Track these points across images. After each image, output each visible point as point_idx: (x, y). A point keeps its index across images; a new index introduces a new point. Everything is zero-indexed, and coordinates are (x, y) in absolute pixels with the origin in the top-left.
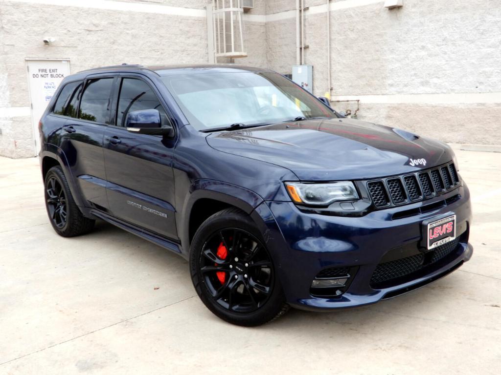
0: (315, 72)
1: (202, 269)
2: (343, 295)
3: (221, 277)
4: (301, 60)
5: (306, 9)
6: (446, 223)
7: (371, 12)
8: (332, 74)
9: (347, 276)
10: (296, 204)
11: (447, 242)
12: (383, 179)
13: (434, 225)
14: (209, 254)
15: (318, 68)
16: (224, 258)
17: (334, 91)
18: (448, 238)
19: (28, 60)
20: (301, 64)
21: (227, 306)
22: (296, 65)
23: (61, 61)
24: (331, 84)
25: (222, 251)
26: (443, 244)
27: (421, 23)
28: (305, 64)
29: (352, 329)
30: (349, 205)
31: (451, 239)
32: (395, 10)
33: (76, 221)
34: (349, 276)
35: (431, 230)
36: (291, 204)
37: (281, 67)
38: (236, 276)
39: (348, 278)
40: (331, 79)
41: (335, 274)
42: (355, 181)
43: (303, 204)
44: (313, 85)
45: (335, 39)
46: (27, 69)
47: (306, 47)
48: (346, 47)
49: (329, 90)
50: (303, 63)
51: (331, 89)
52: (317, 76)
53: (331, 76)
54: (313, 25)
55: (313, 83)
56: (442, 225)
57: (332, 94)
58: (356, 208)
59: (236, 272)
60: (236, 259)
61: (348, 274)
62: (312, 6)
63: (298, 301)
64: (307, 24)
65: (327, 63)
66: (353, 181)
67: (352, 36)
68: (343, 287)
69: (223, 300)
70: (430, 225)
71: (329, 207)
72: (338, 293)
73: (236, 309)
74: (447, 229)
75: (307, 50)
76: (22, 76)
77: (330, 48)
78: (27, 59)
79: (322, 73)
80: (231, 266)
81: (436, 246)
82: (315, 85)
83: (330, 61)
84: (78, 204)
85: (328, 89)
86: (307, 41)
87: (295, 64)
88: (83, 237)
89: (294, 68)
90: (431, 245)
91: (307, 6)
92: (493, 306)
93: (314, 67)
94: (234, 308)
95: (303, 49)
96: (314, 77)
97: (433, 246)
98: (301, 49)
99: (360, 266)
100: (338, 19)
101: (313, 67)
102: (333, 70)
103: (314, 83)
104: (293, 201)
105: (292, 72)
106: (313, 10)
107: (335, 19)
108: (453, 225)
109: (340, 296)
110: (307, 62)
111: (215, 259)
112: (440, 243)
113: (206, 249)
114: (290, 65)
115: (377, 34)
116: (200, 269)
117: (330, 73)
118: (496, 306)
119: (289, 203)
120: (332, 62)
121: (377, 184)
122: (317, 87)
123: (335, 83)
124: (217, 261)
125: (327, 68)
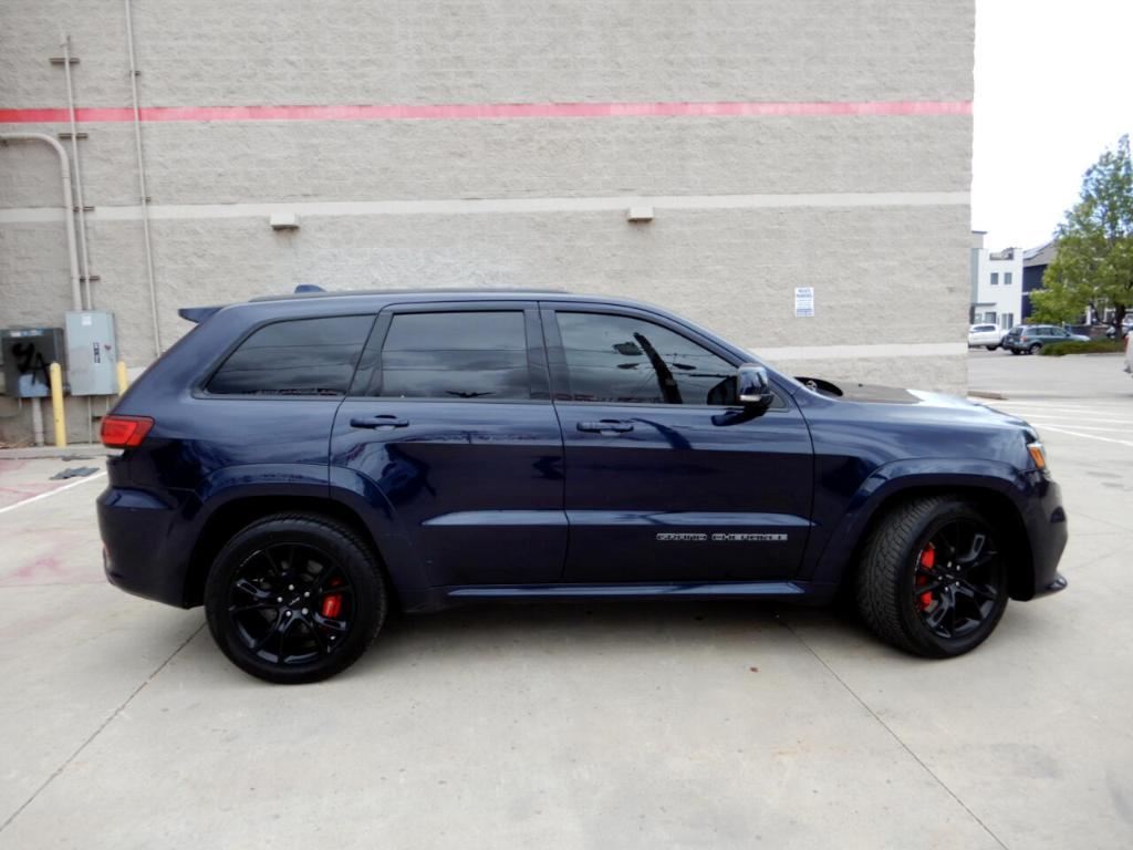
0: (120, 325)
4: (84, 302)
5: (88, 209)
7: (239, 230)
8: (162, 329)
15: (126, 317)
20: (84, 309)
22: (73, 310)
27: (334, 255)
28: (95, 309)
32: (285, 231)
40: (159, 337)
44: (116, 348)
45: (164, 267)
47: (94, 279)
48: (189, 283)
50: (89, 307)
52: (125, 331)
53: (159, 333)
54: (107, 239)
55: (116, 344)
62: (101, 205)
64: (91, 236)
65: (150, 309)
67: (202, 265)
75: (97, 283)
77: (155, 284)
79: (138, 327)
82: (120, 348)
83: (156, 306)
86: (94, 267)
87: (72, 308)
89: (69, 317)
91: (88, 204)
93: (117, 315)
95: (87, 281)
96: (119, 332)
98: (82, 280)
100: (168, 235)
101: (114, 315)
105: (63, 323)
106: (102, 214)
107: (160, 234)
110: (99, 306)
115: (252, 266)
117: (158, 327)
120: (161, 308)
125: (150, 318)
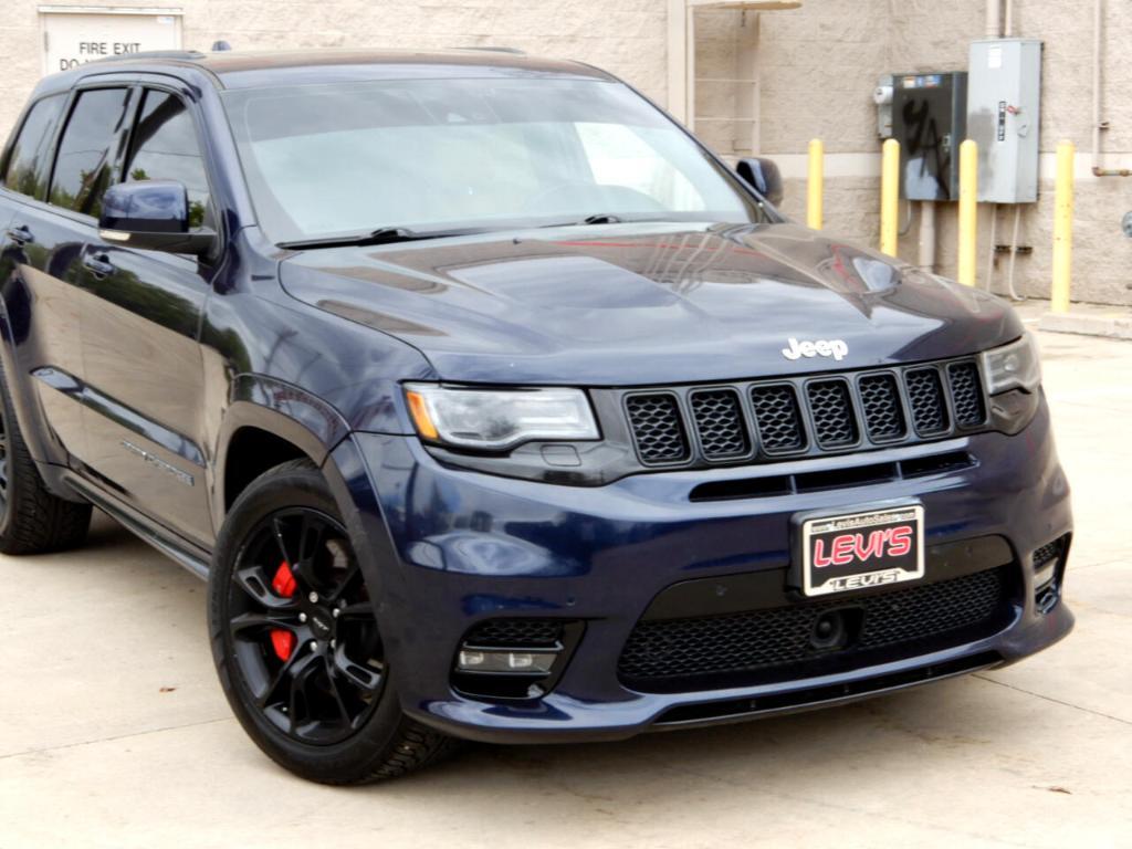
0: (1051, 65)
1: (234, 621)
2: (547, 700)
3: (281, 643)
4: (1002, 20)
6: (884, 527)
8: (1109, 75)
9: (555, 646)
10: (425, 442)
11: (884, 582)
12: (677, 389)
13: (831, 528)
14: (252, 580)
15: (1060, 50)
16: (288, 593)
17: (1110, 135)
18: (892, 571)
19: (46, 14)
20: (1002, 35)
21: (284, 723)
22: (986, 36)
23: (155, 16)
24: (1102, 109)
25: (284, 574)
26: (866, 584)
28: (1018, 33)
29: (600, 810)
30: (568, 454)
31: (903, 576)
33: (29, 504)
34: (560, 647)
35: (820, 542)
36: (414, 442)
37: (936, 44)
38: (314, 645)
39: (557, 653)
40: (1102, 92)
41: (519, 640)
42: (592, 391)
43: (439, 442)
44: (1041, 112)
46: (42, 43)
49: (1096, 131)
50: (1008, 32)
51: (1104, 129)
52: (1056, 78)
53: (1102, 82)
55: (1041, 104)
56: (866, 532)
57: (1108, 146)
58: (584, 461)
59: (314, 632)
60: (314, 598)
61: (557, 643)
63: (424, 706)
65: (1092, 32)
66: (585, 389)
68: (544, 677)
69: (279, 709)
70: (814, 525)
71: (513, 455)
72: (534, 692)
73: (305, 734)
74: (887, 545)
76: (26, 64)
78: (43, 9)
79: (1075, 68)
80: (303, 616)
81: (839, 588)
82: (1048, 114)
83: (1103, 27)
84: (34, 454)
85: (1093, 127)
87: (982, 35)
88: (57, 557)
89: (976, 49)
90: (817, 582)
92: (1052, 790)
93: (1047, 46)
94: (301, 732)
96: (1048, 83)
97: (828, 588)
99: (586, 620)
101: (1043, 46)
102: (1111, 60)
103: (1046, 103)
104: (418, 435)
105: (968, 63)
108: (914, 537)
109: (537, 702)
110: (1025, 28)
111: (261, 593)
112: (853, 582)
113: (245, 564)
114: (964, 37)
116: (228, 622)
117: (1101, 71)
118: (1060, 790)
119: (408, 438)
120: (1111, 30)
121: (660, 401)
122: (1055, 119)
123: (1115, 107)
124: (268, 600)
125: (1092, 51)
